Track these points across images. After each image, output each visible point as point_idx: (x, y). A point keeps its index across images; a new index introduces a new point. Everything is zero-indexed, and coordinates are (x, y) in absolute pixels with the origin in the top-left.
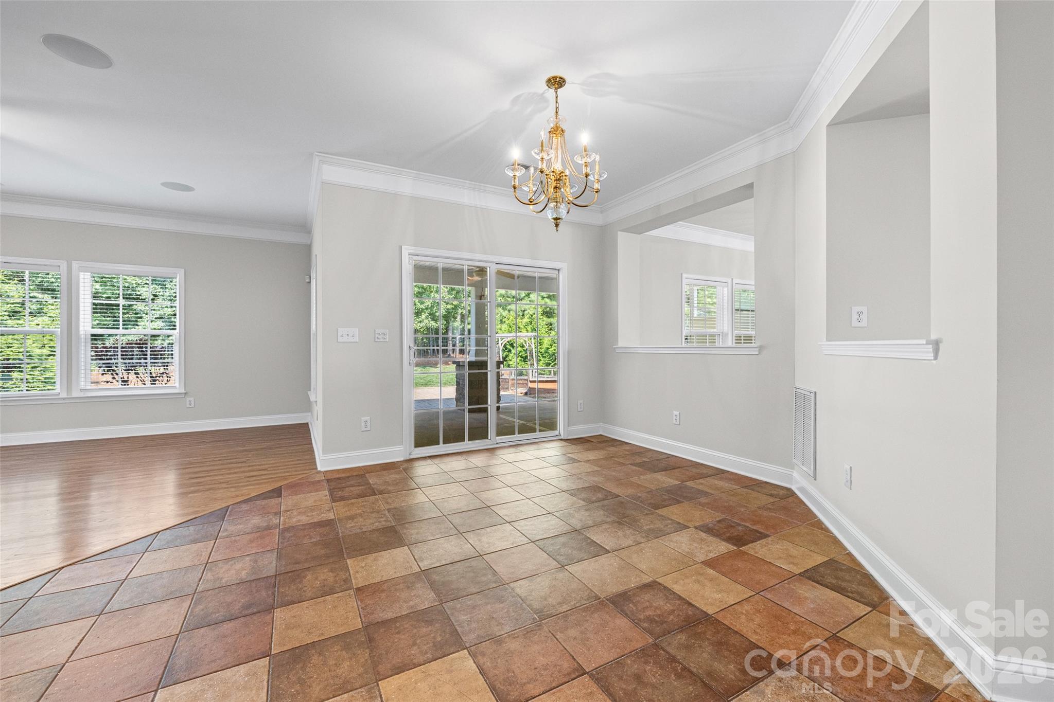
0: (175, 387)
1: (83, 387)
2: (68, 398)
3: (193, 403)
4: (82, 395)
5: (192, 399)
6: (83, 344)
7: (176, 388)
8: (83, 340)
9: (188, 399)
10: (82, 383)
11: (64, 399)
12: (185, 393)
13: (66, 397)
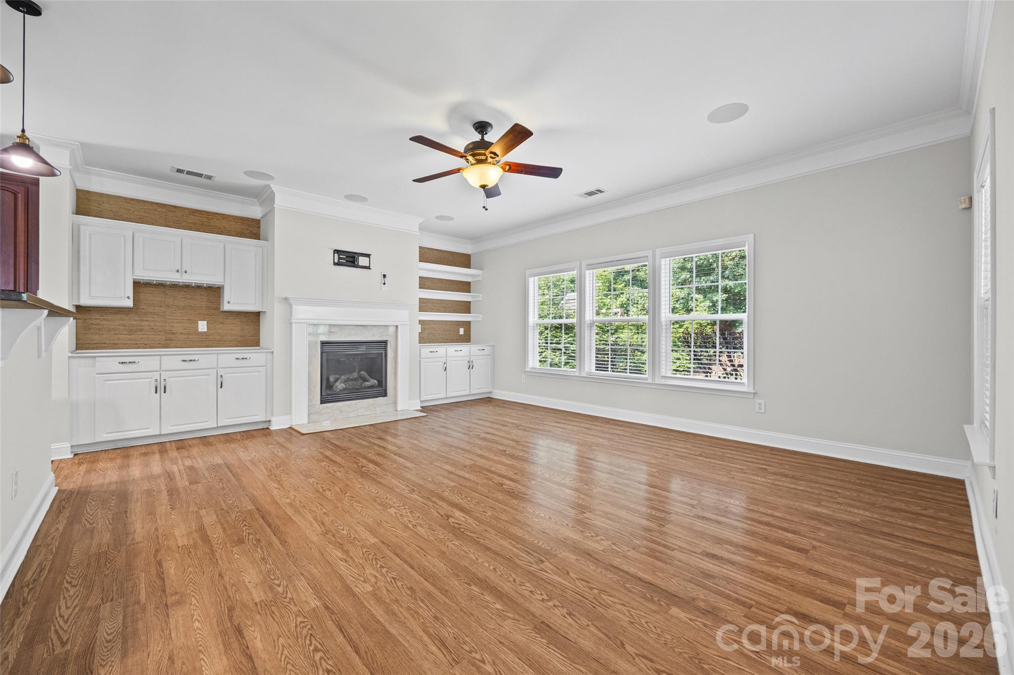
0: (743, 384)
1: (663, 374)
2: (652, 384)
3: (763, 406)
4: (663, 381)
5: (762, 402)
6: (664, 331)
7: (745, 386)
8: (664, 327)
9: (758, 401)
10: (663, 370)
11: (650, 384)
12: (755, 393)
13: (651, 382)
